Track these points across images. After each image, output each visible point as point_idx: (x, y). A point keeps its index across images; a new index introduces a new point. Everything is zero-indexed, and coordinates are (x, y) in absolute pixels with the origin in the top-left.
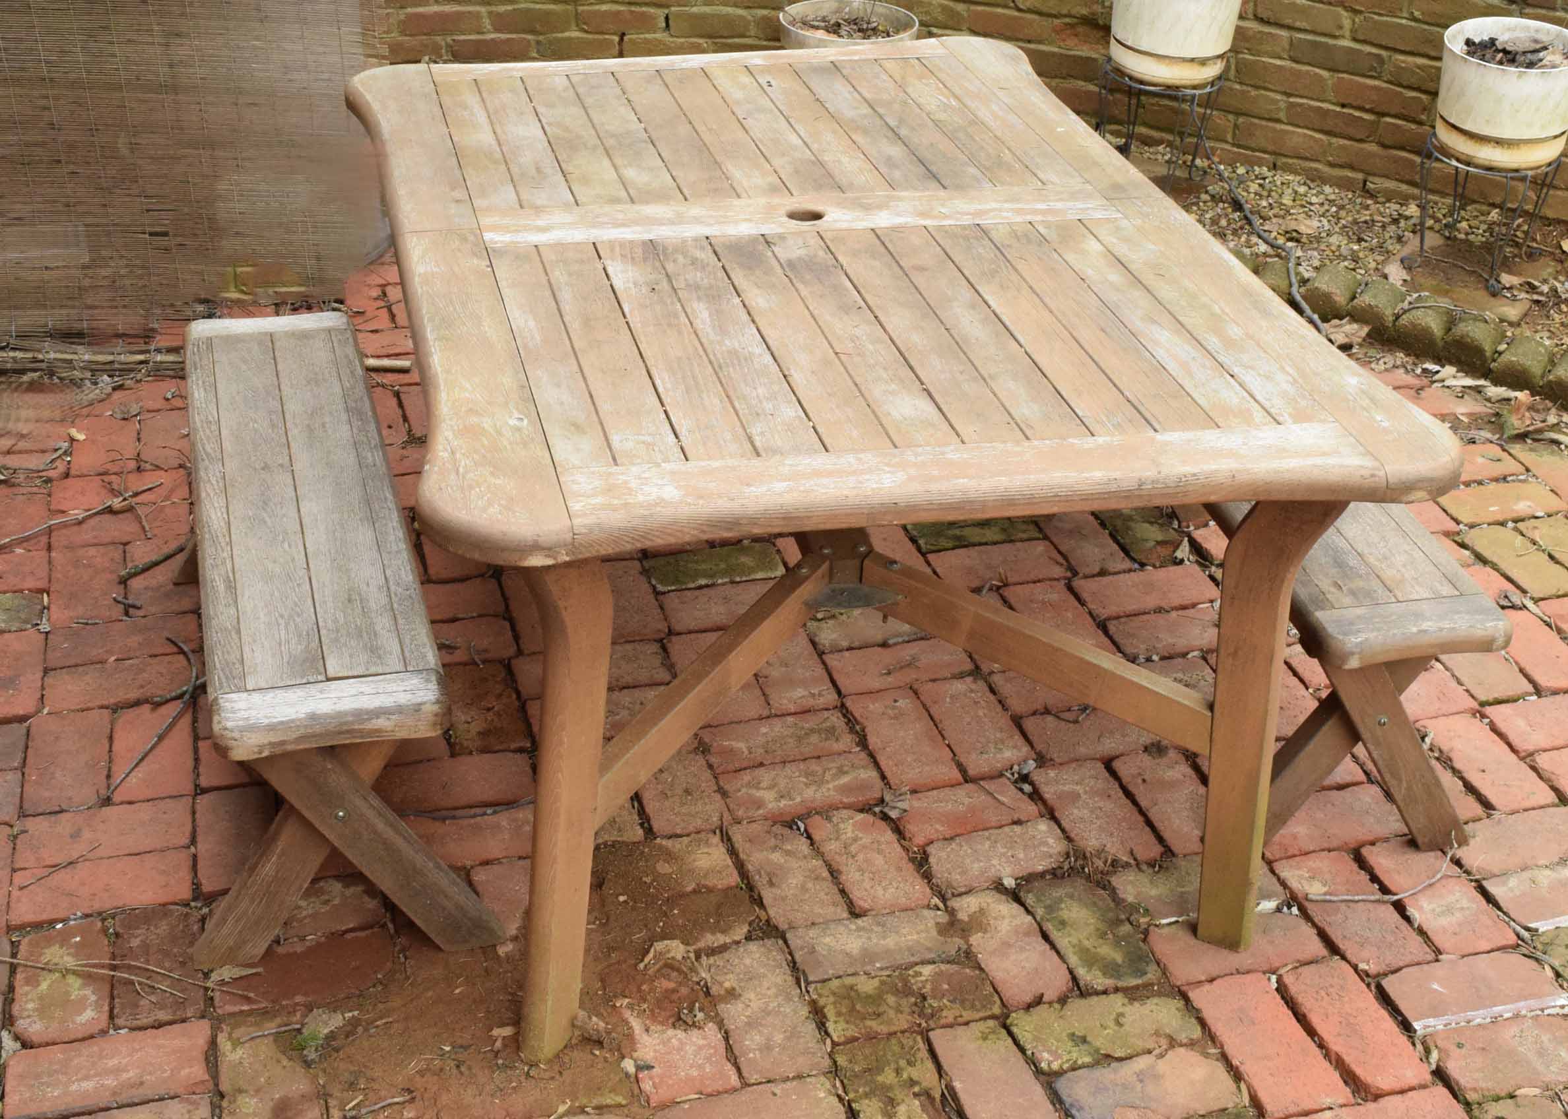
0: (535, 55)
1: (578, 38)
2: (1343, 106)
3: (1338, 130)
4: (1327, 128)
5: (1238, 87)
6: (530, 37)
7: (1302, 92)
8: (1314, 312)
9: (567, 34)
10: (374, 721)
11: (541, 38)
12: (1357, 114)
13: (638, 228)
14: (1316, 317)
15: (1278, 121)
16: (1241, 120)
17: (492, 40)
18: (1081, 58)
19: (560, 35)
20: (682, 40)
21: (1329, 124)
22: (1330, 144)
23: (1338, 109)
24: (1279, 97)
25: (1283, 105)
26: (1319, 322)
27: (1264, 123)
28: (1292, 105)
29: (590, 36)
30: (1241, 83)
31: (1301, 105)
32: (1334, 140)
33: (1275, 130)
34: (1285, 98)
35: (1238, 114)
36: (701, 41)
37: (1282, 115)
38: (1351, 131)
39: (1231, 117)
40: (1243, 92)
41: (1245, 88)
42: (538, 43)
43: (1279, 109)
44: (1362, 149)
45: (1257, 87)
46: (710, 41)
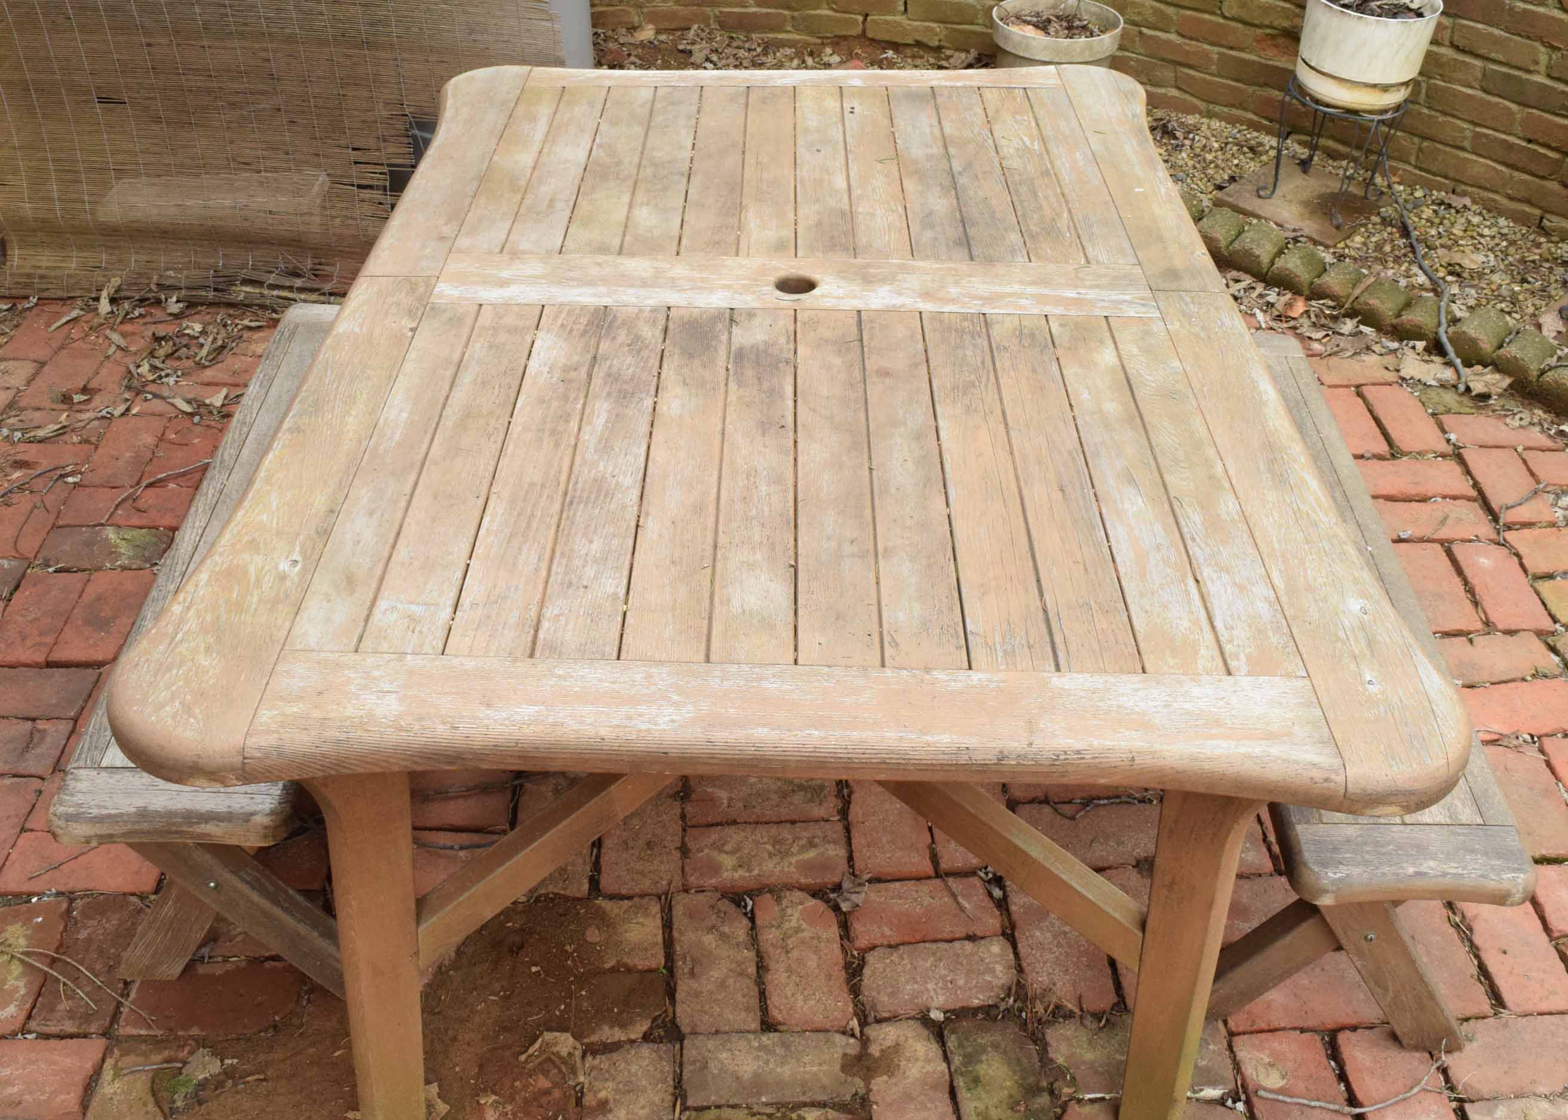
0: (789, 28)
1: (828, 16)
2: (1530, 141)
3: (1520, 165)
4: (1510, 162)
5: (1425, 111)
6: (786, 12)
7: (1489, 123)
8: (1458, 356)
9: (818, 12)
10: (203, 826)
11: (796, 14)
12: (1542, 150)
13: (602, 289)
14: (1458, 361)
15: (1462, 149)
16: (1425, 144)
17: (754, 13)
18: (1277, 68)
19: (813, 12)
20: (918, 23)
21: (1513, 158)
22: (1511, 177)
23: (1524, 144)
24: (1465, 125)
25: (1468, 134)
26: (1460, 366)
27: (1448, 149)
28: (1477, 136)
29: (838, 15)
30: (1429, 108)
31: (1486, 136)
32: (1516, 174)
33: (1458, 157)
34: (1471, 127)
35: (1424, 138)
36: (934, 25)
37: (1467, 144)
38: (1532, 167)
39: (1416, 140)
40: (1430, 116)
41: (1433, 113)
42: (793, 18)
43: (1465, 138)
44: (1542, 186)
45: (1445, 114)
46: (942, 26)
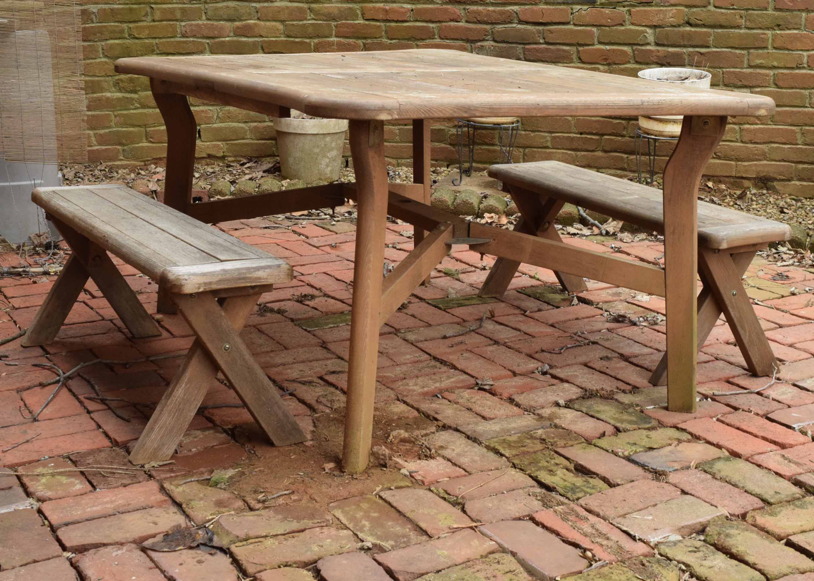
0: (122, 158)
1: (148, 147)
2: (581, 134)
3: (580, 147)
4: (574, 147)
5: (523, 132)
6: (119, 147)
7: (558, 130)
8: (595, 220)
9: (140, 145)
11: (125, 148)
12: (589, 136)
14: (596, 222)
15: (547, 147)
16: (527, 150)
17: (97, 150)
18: (435, 129)
19: (137, 145)
20: (208, 143)
21: (575, 145)
22: (577, 156)
23: (579, 136)
24: (546, 134)
25: (549, 139)
26: (599, 224)
27: (540, 150)
28: (555, 138)
29: (154, 145)
30: (525, 130)
31: (558, 137)
32: (578, 153)
33: (546, 153)
34: (549, 135)
35: (525, 147)
36: (219, 143)
37: (549, 144)
38: (586, 147)
39: (521, 150)
40: (526, 135)
41: (527, 132)
42: (124, 150)
43: (547, 141)
44: (594, 155)
45: (533, 131)
46: (224, 143)
